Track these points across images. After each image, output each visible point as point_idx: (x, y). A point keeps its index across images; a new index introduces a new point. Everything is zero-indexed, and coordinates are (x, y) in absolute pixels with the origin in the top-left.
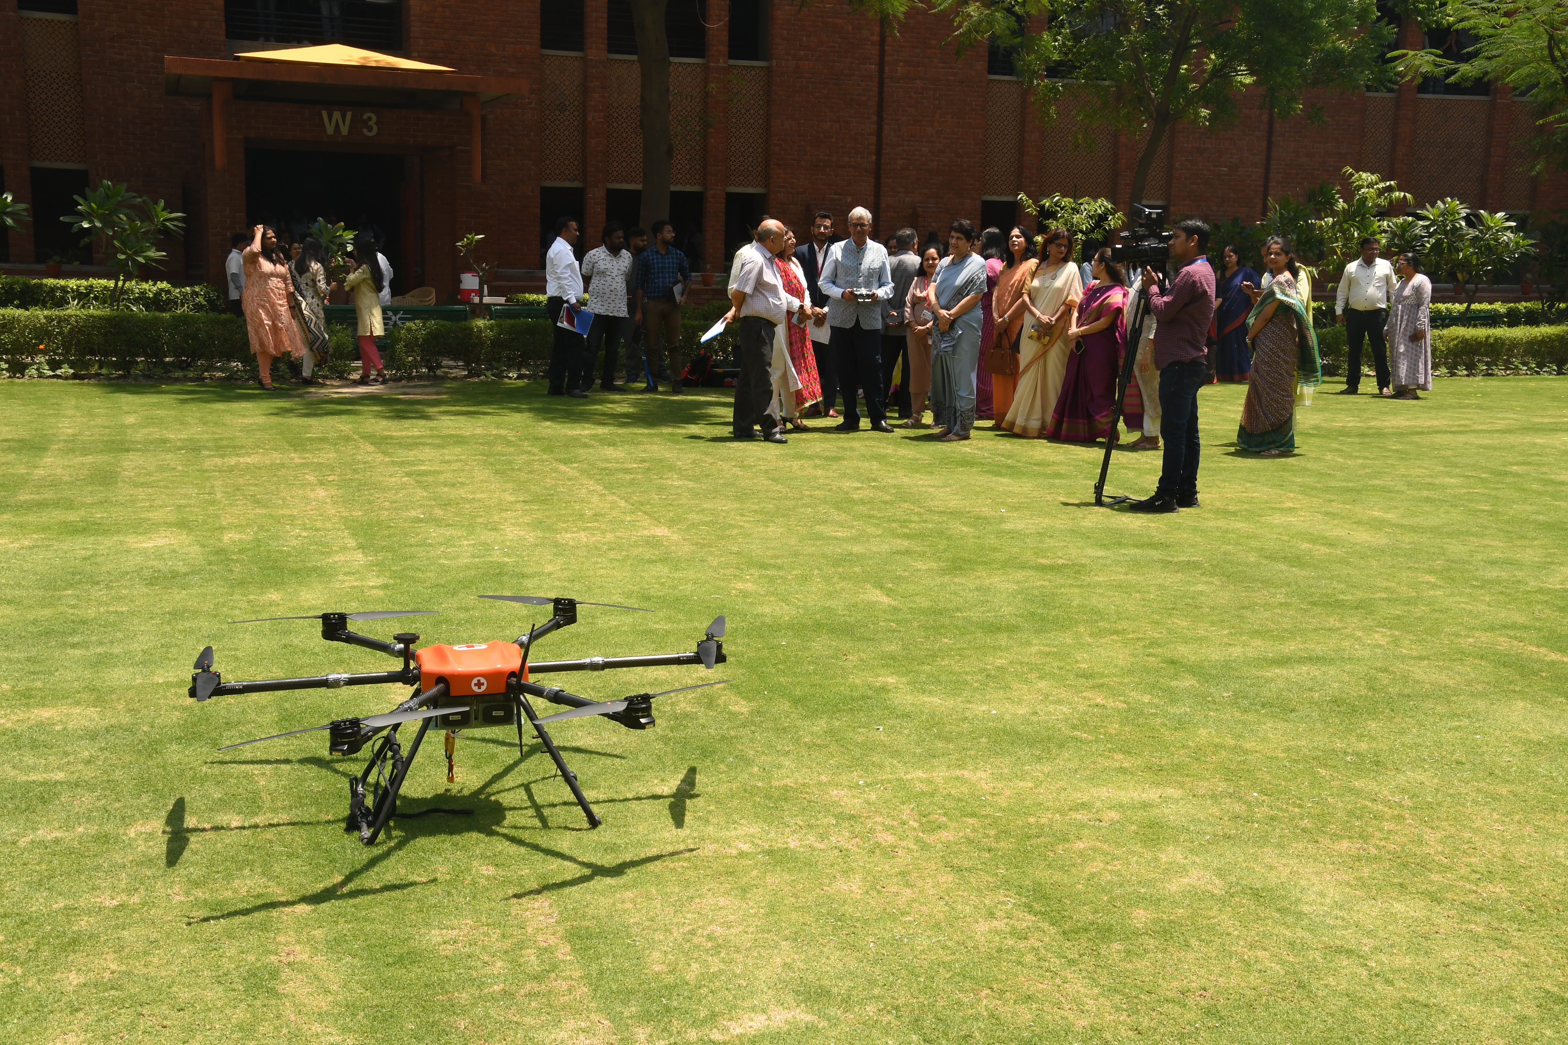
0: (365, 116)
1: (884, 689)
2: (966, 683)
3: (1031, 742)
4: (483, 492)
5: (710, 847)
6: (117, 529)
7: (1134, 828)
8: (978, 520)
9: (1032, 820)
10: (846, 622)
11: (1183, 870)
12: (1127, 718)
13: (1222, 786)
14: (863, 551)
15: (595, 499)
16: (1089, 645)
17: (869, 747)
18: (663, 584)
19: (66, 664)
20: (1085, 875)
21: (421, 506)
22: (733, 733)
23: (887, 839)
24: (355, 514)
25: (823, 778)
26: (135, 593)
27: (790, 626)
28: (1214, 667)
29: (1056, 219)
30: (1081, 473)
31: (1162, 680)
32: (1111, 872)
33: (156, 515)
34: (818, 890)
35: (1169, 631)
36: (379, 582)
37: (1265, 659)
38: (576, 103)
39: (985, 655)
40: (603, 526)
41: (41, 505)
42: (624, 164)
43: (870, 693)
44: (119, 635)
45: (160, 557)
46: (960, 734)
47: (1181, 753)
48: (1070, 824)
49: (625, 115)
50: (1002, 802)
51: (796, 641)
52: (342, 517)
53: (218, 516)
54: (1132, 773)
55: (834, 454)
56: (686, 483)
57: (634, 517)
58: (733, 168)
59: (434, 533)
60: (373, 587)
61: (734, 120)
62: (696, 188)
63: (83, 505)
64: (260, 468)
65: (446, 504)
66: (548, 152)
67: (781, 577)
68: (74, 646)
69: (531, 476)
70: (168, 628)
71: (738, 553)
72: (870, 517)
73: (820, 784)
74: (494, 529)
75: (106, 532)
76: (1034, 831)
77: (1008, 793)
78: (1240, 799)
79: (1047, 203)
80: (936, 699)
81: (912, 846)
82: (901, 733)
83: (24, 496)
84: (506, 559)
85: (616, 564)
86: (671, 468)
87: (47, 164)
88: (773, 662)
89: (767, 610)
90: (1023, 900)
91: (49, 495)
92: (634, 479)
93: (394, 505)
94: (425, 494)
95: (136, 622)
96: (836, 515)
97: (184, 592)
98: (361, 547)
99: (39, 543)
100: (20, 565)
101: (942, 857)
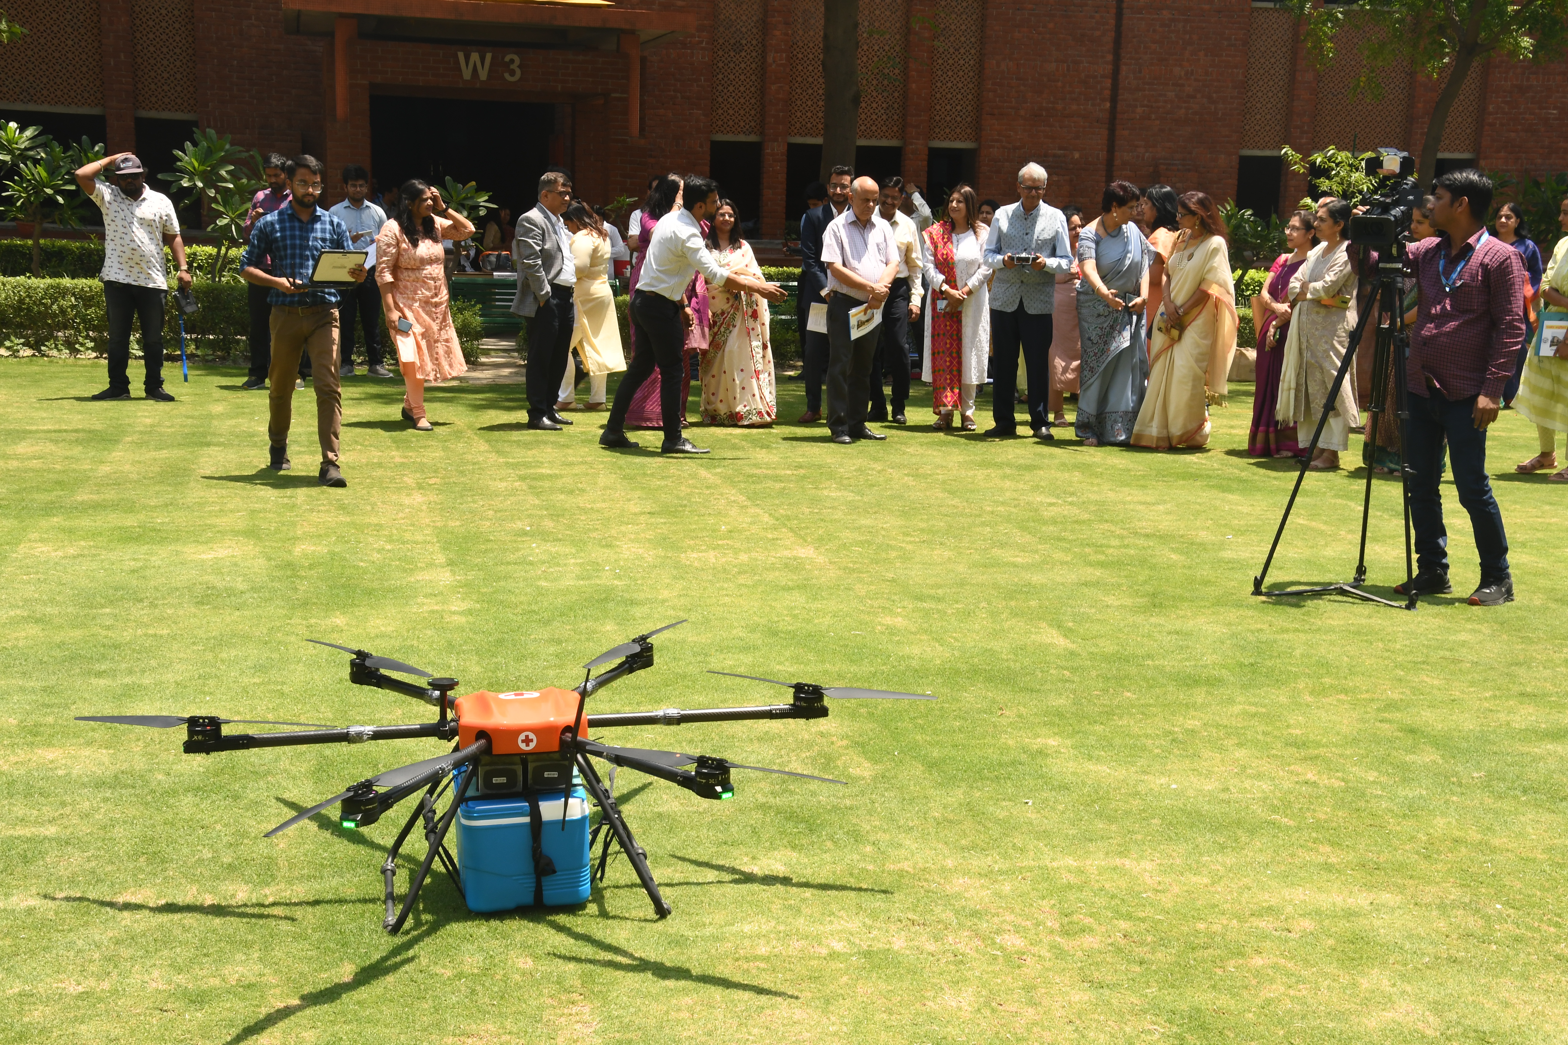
0: (507, 59)
1: (1041, 753)
2: (1144, 748)
3: (1216, 826)
4: (604, 501)
5: (797, 944)
6: (176, 536)
7: (1331, 942)
8: (1190, 546)
9: (1201, 926)
10: (1009, 668)
11: (1388, 1001)
12: (1342, 799)
13: (1455, 894)
14: (1045, 581)
15: (734, 511)
16: (1308, 706)
17: (1009, 827)
18: (795, 617)
19: (86, 695)
20: (1259, 1001)
21: (529, 516)
22: (848, 802)
23: (1013, 942)
24: (451, 524)
25: (950, 863)
26: (181, 612)
27: (941, 672)
28: (1466, 739)
29: (1329, 178)
30: (1331, 489)
31: (1394, 753)
32: (1292, 999)
33: (222, 522)
34: (918, 1005)
35: (1414, 690)
36: (464, 606)
37: (1535, 732)
38: (754, 42)
39: (1173, 714)
40: (738, 545)
41: (97, 507)
42: (809, 114)
43: (1024, 757)
44: (153, 663)
45: (218, 571)
46: (1127, 813)
47: (1407, 847)
48: (1247, 934)
49: (811, 56)
50: (1167, 901)
51: (945, 690)
52: (436, 527)
53: (294, 524)
54: (1338, 871)
55: (1028, 462)
56: (846, 494)
57: (775, 535)
58: (937, 118)
59: (536, 549)
60: (454, 613)
61: (940, 61)
62: (894, 143)
63: (144, 507)
64: (353, 468)
65: (557, 514)
66: (720, 99)
67: (939, 611)
68: (99, 674)
69: (663, 483)
70: (209, 656)
71: (893, 580)
72: (1059, 539)
73: (943, 869)
74: (609, 546)
75: (162, 541)
76: (1201, 941)
77: (1176, 889)
78: (1477, 911)
79: (1318, 159)
80: (1105, 768)
81: (1045, 953)
82: (1053, 809)
83: (83, 496)
84: (616, 582)
85: (744, 590)
86: (831, 476)
87: (153, 114)
88: (912, 715)
89: (916, 651)
90: (1175, 1029)
91: (110, 495)
92: (784, 489)
93: (499, 515)
94: (537, 502)
95: (175, 647)
96: (1020, 538)
97: (237, 613)
98: (451, 563)
99: (86, 552)
100: (59, 577)
101: (1081, 969)
